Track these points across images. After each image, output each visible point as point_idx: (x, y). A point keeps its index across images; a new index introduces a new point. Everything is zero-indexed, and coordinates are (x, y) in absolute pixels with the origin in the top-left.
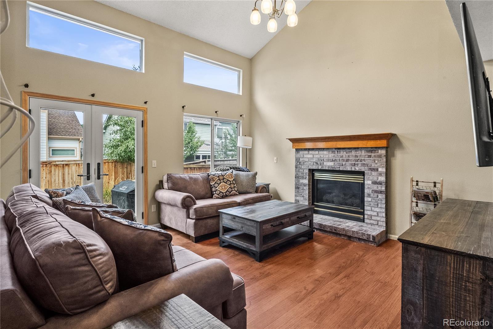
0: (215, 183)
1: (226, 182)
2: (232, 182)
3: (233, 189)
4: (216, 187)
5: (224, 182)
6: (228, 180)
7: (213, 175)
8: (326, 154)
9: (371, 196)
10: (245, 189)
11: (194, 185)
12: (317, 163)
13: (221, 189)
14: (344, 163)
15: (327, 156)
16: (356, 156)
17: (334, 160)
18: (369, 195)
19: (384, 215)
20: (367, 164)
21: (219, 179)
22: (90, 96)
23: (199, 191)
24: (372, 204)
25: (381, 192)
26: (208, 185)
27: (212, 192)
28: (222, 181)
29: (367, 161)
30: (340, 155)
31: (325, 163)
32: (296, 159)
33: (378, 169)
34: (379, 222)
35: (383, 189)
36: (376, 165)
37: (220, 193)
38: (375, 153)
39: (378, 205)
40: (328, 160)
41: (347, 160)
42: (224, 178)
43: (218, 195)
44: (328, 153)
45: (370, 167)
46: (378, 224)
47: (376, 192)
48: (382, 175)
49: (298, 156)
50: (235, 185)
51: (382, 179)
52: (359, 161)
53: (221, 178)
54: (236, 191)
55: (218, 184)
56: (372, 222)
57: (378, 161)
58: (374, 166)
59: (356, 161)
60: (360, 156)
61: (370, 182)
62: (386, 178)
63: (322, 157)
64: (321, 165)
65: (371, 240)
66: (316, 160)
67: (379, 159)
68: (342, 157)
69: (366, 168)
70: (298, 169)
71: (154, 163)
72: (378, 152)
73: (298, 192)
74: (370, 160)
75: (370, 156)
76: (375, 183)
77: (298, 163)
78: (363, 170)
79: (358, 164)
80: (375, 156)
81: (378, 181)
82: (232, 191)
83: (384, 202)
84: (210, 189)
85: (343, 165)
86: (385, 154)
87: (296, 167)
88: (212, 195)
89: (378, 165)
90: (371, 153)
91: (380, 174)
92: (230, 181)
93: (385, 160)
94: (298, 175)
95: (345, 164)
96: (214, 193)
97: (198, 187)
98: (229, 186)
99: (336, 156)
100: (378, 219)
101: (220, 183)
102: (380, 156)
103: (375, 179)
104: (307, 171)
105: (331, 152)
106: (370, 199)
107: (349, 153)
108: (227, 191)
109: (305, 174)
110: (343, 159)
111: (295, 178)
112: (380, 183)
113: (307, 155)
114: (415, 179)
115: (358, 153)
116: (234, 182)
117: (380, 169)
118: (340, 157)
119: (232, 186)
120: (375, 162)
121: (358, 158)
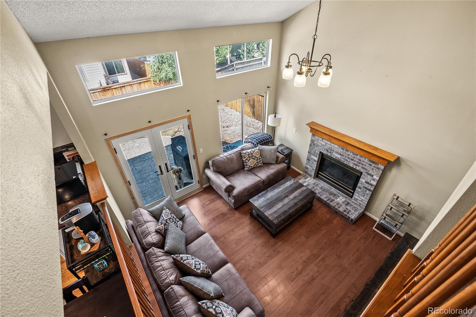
0: (246, 159)
1: (254, 158)
2: (258, 158)
3: (259, 163)
4: (247, 163)
5: (253, 159)
6: (256, 157)
7: (245, 154)
8: (336, 148)
9: (362, 189)
10: (267, 161)
11: (231, 165)
12: (327, 150)
13: (250, 164)
14: (349, 160)
15: (337, 150)
16: (360, 160)
17: (341, 154)
18: (360, 188)
19: (366, 203)
20: (366, 169)
21: (249, 157)
22: (148, 123)
23: (235, 168)
24: (360, 193)
25: (369, 190)
26: (241, 161)
27: (244, 165)
28: (251, 158)
29: (367, 167)
30: (347, 153)
31: (334, 154)
32: (312, 140)
33: (373, 175)
34: (361, 205)
35: (372, 189)
36: (373, 173)
37: (249, 167)
38: (375, 165)
39: (364, 196)
40: (337, 153)
41: (352, 160)
42: (253, 156)
43: (248, 168)
44: (338, 148)
45: (368, 172)
46: (360, 205)
47: (366, 188)
48: (375, 181)
49: (314, 138)
50: (261, 160)
51: (374, 183)
52: (361, 164)
53: (250, 155)
54: (261, 164)
55: (248, 160)
56: (356, 202)
57: (375, 171)
58: (371, 172)
59: (358, 163)
60: (363, 161)
61: (364, 181)
62: (377, 184)
63: (333, 148)
64: (330, 153)
65: (350, 220)
66: (327, 148)
67: (377, 170)
68: (349, 155)
69: (364, 170)
70: (311, 147)
71: (201, 150)
72: (378, 165)
73: (309, 162)
74: (370, 167)
75: (371, 165)
76: (367, 182)
77: (313, 144)
78: (362, 171)
79: (359, 166)
80: (374, 167)
81: (370, 183)
82: (258, 164)
83: (369, 196)
84: (242, 163)
85: (347, 161)
86: (383, 169)
87: (310, 145)
88: (244, 168)
89: (375, 173)
90: (373, 163)
91: (374, 180)
92: (257, 158)
93: (381, 172)
94: (310, 151)
95: (349, 162)
96: (245, 166)
97: (233, 165)
98: (256, 161)
99: (344, 153)
100: (362, 203)
101: (250, 160)
102: (379, 169)
103: (369, 181)
104: (318, 153)
105: (340, 148)
106: (360, 190)
107: (355, 155)
108: (255, 165)
109: (316, 153)
110: (349, 157)
111: (308, 152)
112: (371, 185)
113: (321, 141)
114: (397, 195)
115: (362, 158)
116: (260, 157)
117: (374, 177)
118: (347, 155)
119: (259, 161)
120: (373, 170)
121: (361, 162)
